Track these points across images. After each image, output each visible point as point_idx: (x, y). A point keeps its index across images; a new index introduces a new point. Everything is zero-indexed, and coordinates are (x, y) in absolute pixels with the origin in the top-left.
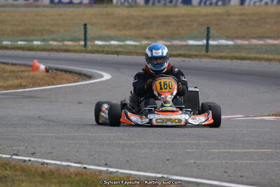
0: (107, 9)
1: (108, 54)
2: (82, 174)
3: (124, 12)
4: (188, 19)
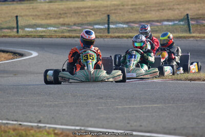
0: (32, 5)
1: (35, 37)
2: (19, 130)
3: (46, 6)
4: (93, 10)
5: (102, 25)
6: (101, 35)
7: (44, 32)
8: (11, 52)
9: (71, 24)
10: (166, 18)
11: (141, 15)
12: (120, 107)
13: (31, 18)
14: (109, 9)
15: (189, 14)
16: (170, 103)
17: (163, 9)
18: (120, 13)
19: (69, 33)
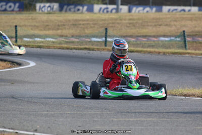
0: (32, 15)
1: (33, 47)
3: (45, 17)
4: (91, 23)
5: (99, 38)
6: (98, 47)
7: (42, 42)
8: (10, 61)
9: (68, 35)
10: (162, 34)
11: (138, 30)
12: (115, 119)
13: (30, 28)
14: (106, 22)
15: (186, 31)
16: (165, 118)
17: (160, 25)
18: (118, 27)
19: (66, 44)
